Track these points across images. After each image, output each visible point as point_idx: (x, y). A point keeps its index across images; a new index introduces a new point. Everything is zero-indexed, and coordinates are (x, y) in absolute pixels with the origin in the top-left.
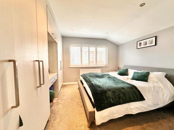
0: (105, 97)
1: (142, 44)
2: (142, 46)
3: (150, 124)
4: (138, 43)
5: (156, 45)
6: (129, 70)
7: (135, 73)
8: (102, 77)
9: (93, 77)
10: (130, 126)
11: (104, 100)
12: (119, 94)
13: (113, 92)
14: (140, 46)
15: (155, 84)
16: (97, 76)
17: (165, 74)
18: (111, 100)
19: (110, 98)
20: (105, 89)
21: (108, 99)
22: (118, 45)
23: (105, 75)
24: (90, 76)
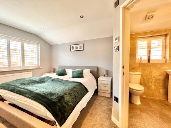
0: (65, 103)
1: (74, 48)
2: (74, 50)
3: (92, 108)
4: (71, 46)
5: (83, 50)
6: (66, 70)
7: (73, 72)
8: (42, 81)
9: (28, 84)
10: (84, 119)
11: (65, 107)
12: (75, 94)
13: (69, 94)
14: (73, 49)
15: (88, 78)
16: (35, 82)
17: (90, 70)
18: (71, 103)
19: (70, 102)
20: (60, 95)
21: (68, 104)
22: (51, 45)
23: (45, 78)
24: (21, 84)
